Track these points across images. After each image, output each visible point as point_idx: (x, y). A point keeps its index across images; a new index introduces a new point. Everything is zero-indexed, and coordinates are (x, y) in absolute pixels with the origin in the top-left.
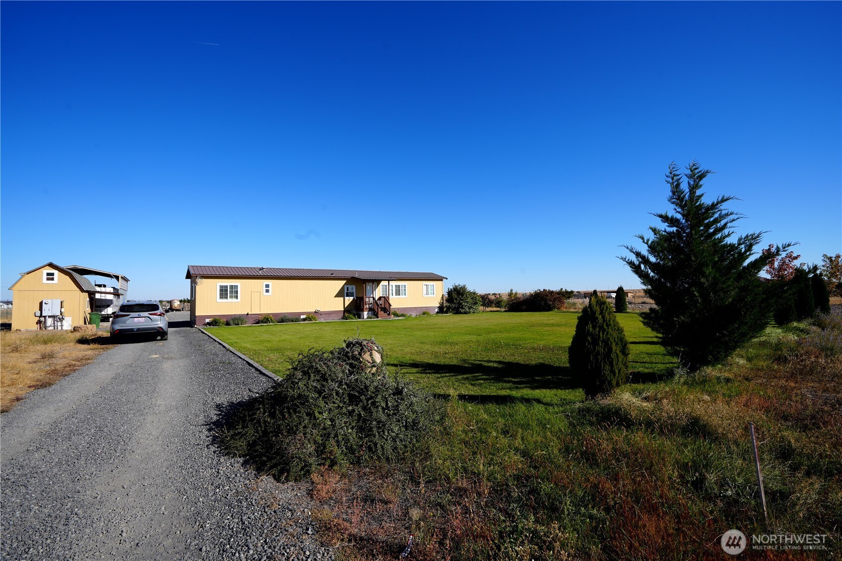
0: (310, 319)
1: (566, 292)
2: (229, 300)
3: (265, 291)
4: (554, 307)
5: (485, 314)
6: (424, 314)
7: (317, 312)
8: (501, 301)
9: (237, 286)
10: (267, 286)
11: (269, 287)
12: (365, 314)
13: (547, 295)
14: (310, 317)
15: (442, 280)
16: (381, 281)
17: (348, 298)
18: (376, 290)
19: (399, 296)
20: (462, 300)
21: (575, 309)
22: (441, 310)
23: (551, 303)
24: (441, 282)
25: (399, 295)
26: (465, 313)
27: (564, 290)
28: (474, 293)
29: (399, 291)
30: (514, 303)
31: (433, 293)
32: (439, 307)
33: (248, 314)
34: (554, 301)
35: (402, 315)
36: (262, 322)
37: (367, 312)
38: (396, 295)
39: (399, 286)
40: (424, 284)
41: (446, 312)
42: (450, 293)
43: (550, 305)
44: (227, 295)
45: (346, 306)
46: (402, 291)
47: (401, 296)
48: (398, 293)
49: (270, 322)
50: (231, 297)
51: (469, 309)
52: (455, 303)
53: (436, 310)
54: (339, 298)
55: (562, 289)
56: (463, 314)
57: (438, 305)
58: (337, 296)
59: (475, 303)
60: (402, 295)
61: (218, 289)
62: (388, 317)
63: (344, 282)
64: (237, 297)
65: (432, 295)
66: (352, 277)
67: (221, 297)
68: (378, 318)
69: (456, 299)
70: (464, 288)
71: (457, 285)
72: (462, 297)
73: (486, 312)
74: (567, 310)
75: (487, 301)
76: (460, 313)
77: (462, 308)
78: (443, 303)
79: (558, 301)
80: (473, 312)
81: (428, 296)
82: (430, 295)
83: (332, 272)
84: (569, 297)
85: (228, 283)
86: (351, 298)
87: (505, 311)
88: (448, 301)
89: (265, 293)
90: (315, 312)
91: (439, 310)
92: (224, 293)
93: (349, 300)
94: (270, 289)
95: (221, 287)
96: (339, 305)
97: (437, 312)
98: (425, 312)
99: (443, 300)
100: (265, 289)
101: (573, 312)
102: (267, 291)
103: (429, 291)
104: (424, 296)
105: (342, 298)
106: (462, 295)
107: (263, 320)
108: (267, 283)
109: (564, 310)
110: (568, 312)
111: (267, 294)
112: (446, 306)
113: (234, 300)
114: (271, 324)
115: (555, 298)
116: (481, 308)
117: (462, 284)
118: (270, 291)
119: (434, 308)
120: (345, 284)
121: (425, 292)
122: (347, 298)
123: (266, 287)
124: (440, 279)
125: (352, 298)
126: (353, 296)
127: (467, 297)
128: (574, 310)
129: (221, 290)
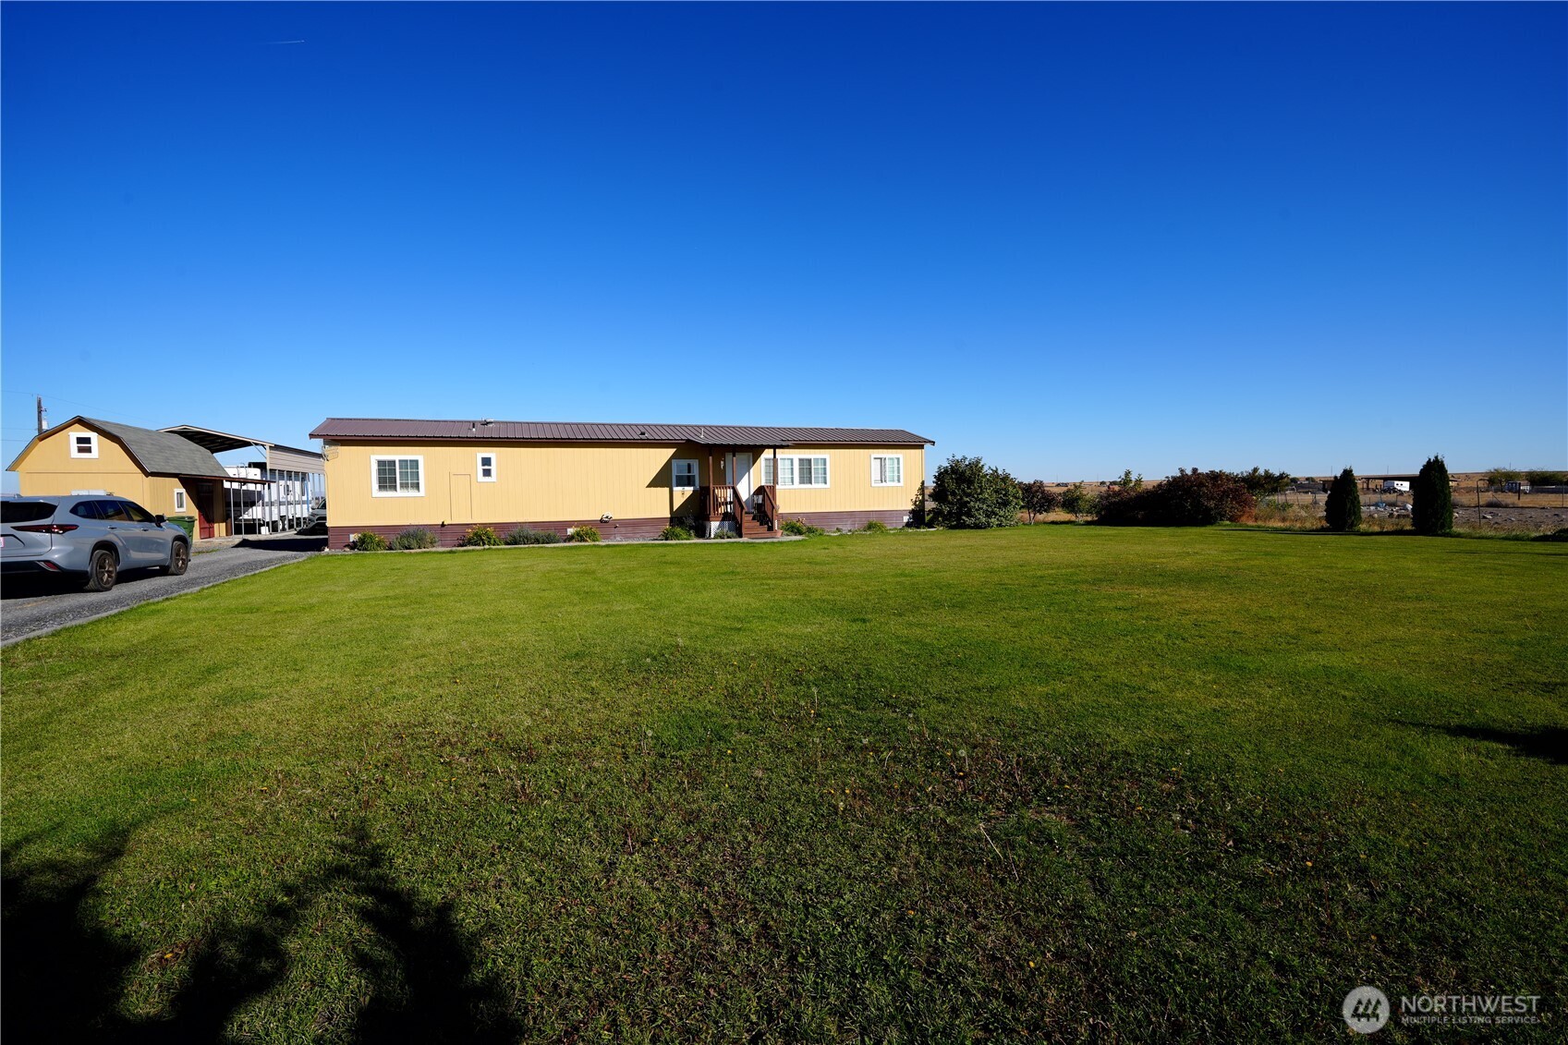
0: (581, 537)
1: (1268, 476)
2: (400, 493)
3: (480, 472)
4: (1222, 516)
5: (1033, 531)
6: (870, 527)
7: (606, 522)
8: (1078, 498)
9: (417, 461)
10: (486, 461)
11: (490, 465)
12: (714, 525)
13: (1201, 485)
14: (588, 531)
15: (922, 447)
16: (762, 448)
17: (680, 488)
18: (751, 471)
19: (808, 486)
20: (968, 495)
21: (1284, 520)
22: (918, 518)
23: (1212, 504)
24: (918, 452)
25: (811, 483)
26: (977, 527)
27: (1261, 472)
28: (1006, 478)
29: (810, 473)
30: (1111, 504)
31: (899, 477)
32: (912, 512)
33: (443, 525)
34: (1221, 499)
35: (810, 530)
36: (470, 543)
37: (718, 523)
38: (802, 482)
39: (810, 461)
40: (873, 456)
41: (930, 525)
42: (941, 477)
43: (1208, 510)
44: (396, 482)
45: (675, 509)
46: (817, 473)
47: (814, 485)
48: (806, 475)
49: (484, 544)
50: (404, 486)
51: (988, 516)
52: (949, 503)
53: (906, 519)
54: (659, 489)
55: (1255, 470)
56: (972, 528)
57: (911, 507)
58: (655, 483)
59: (1005, 504)
60: (817, 482)
61: (375, 467)
62: (769, 534)
63: (671, 452)
64: (417, 486)
65: (896, 484)
66: (688, 440)
67: (382, 487)
68: (741, 536)
69: (954, 494)
70: (975, 466)
71: (959, 457)
72: (969, 488)
73: (1037, 523)
74: (1260, 523)
75: (1036, 498)
76: (962, 526)
77: (969, 515)
78: (923, 502)
79: (1233, 499)
80: (1000, 525)
81: (884, 484)
82: (889, 484)
83: (643, 428)
84: (1274, 491)
85: (396, 454)
86: (689, 490)
87: (1088, 523)
88: (935, 496)
89: (481, 478)
90: (601, 521)
91: (913, 518)
92: (387, 477)
93: (682, 494)
94: (493, 467)
95: (381, 463)
96: (658, 505)
97: (908, 525)
98: (872, 524)
99: (923, 494)
100: (480, 468)
101: (1276, 530)
102: (487, 473)
103: (888, 474)
104: (873, 485)
105: (667, 490)
106: (970, 482)
107: (474, 537)
108: (486, 455)
109: (1251, 523)
110: (1259, 529)
111: (487, 479)
112: (932, 511)
113: (412, 493)
114: (487, 547)
115: (1224, 492)
116: (1025, 515)
117: (971, 456)
118: (493, 473)
119: (900, 513)
120: (673, 457)
121: (876, 474)
122: (677, 490)
123: (483, 465)
124: (917, 444)
125: (692, 488)
126: (694, 485)
127: (981, 487)
128: (1279, 525)
129: (380, 471)
